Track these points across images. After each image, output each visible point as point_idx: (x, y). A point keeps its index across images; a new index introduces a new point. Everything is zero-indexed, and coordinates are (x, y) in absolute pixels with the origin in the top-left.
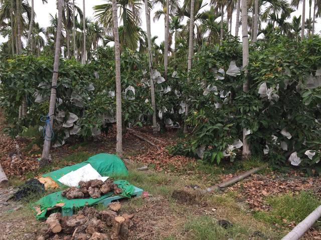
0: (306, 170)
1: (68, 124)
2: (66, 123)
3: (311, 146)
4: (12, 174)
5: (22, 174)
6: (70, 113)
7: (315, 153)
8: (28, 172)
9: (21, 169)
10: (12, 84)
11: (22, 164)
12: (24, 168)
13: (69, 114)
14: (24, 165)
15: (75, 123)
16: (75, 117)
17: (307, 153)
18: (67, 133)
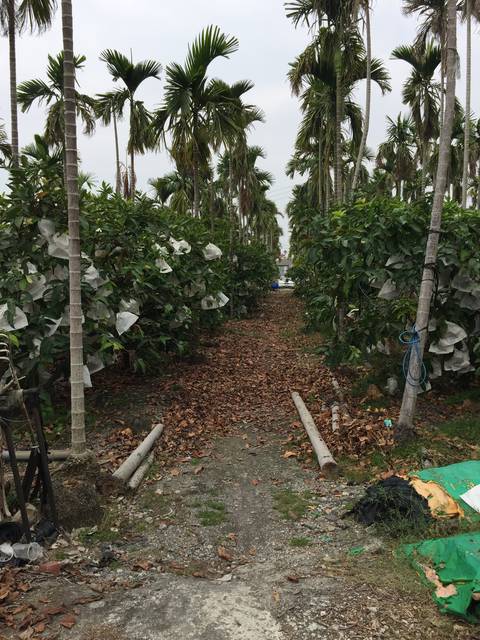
1: (442, 348)
2: (437, 344)
4: (340, 448)
5: (358, 451)
6: (447, 322)
8: (371, 449)
9: (356, 440)
10: (344, 261)
11: (359, 428)
12: (362, 439)
13: (446, 325)
14: (364, 433)
15: (458, 346)
16: (459, 333)
18: (436, 366)
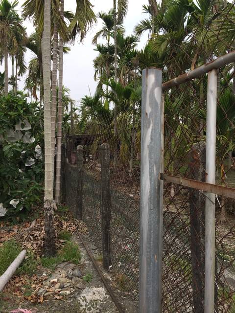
0: (11, 219)
3: (15, 195)
7: (18, 201)
17: (12, 202)
